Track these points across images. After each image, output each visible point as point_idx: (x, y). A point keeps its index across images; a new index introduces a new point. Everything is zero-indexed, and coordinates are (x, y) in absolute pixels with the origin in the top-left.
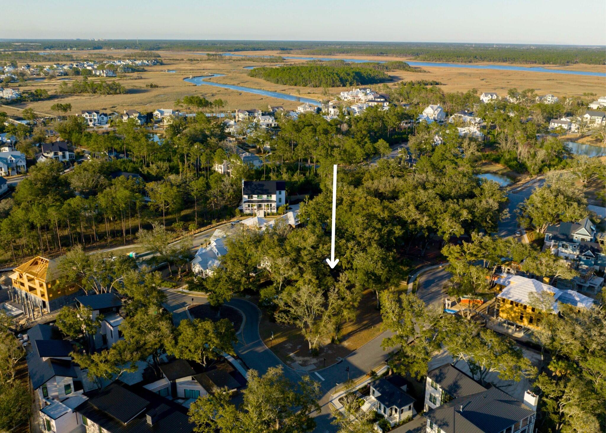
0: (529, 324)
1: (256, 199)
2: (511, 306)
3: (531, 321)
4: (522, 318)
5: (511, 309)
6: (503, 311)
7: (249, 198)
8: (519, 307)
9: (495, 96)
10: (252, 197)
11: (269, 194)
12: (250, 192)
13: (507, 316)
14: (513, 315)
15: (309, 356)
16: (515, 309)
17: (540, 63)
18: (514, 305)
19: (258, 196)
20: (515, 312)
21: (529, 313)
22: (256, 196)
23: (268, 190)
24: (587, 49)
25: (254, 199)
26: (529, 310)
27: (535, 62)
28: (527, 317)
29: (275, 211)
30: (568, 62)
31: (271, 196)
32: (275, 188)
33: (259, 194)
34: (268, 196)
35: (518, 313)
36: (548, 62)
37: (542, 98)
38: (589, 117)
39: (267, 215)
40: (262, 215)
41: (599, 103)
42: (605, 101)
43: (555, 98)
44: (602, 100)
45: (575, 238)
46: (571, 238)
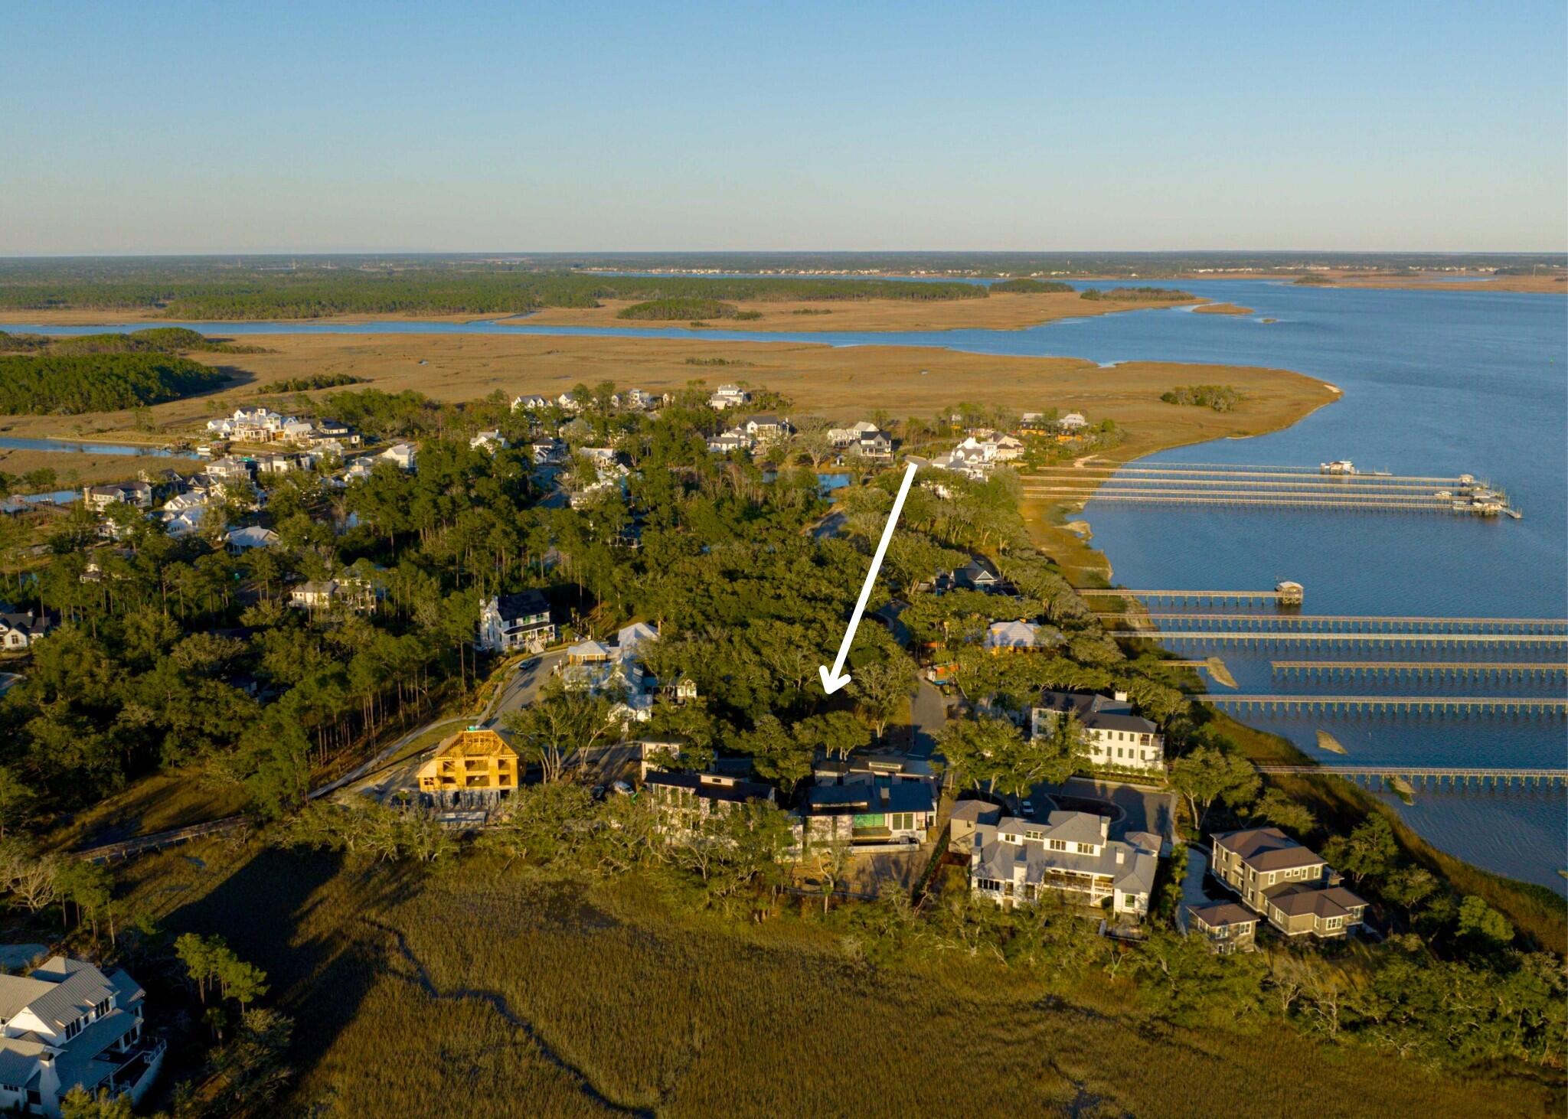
1: (522, 624)
7: (511, 624)
9: (541, 400)
10: (515, 622)
11: (538, 613)
12: (511, 615)
19: (525, 619)
22: (522, 619)
23: (535, 608)
25: (519, 625)
27: (463, 309)
29: (553, 638)
30: (528, 305)
31: (541, 617)
32: (543, 603)
33: (524, 615)
34: (536, 617)
36: (490, 308)
37: (624, 398)
38: (755, 426)
39: (547, 646)
40: (540, 649)
41: (722, 398)
42: (731, 393)
43: (646, 395)
44: (724, 393)
45: (976, 586)
46: (971, 586)
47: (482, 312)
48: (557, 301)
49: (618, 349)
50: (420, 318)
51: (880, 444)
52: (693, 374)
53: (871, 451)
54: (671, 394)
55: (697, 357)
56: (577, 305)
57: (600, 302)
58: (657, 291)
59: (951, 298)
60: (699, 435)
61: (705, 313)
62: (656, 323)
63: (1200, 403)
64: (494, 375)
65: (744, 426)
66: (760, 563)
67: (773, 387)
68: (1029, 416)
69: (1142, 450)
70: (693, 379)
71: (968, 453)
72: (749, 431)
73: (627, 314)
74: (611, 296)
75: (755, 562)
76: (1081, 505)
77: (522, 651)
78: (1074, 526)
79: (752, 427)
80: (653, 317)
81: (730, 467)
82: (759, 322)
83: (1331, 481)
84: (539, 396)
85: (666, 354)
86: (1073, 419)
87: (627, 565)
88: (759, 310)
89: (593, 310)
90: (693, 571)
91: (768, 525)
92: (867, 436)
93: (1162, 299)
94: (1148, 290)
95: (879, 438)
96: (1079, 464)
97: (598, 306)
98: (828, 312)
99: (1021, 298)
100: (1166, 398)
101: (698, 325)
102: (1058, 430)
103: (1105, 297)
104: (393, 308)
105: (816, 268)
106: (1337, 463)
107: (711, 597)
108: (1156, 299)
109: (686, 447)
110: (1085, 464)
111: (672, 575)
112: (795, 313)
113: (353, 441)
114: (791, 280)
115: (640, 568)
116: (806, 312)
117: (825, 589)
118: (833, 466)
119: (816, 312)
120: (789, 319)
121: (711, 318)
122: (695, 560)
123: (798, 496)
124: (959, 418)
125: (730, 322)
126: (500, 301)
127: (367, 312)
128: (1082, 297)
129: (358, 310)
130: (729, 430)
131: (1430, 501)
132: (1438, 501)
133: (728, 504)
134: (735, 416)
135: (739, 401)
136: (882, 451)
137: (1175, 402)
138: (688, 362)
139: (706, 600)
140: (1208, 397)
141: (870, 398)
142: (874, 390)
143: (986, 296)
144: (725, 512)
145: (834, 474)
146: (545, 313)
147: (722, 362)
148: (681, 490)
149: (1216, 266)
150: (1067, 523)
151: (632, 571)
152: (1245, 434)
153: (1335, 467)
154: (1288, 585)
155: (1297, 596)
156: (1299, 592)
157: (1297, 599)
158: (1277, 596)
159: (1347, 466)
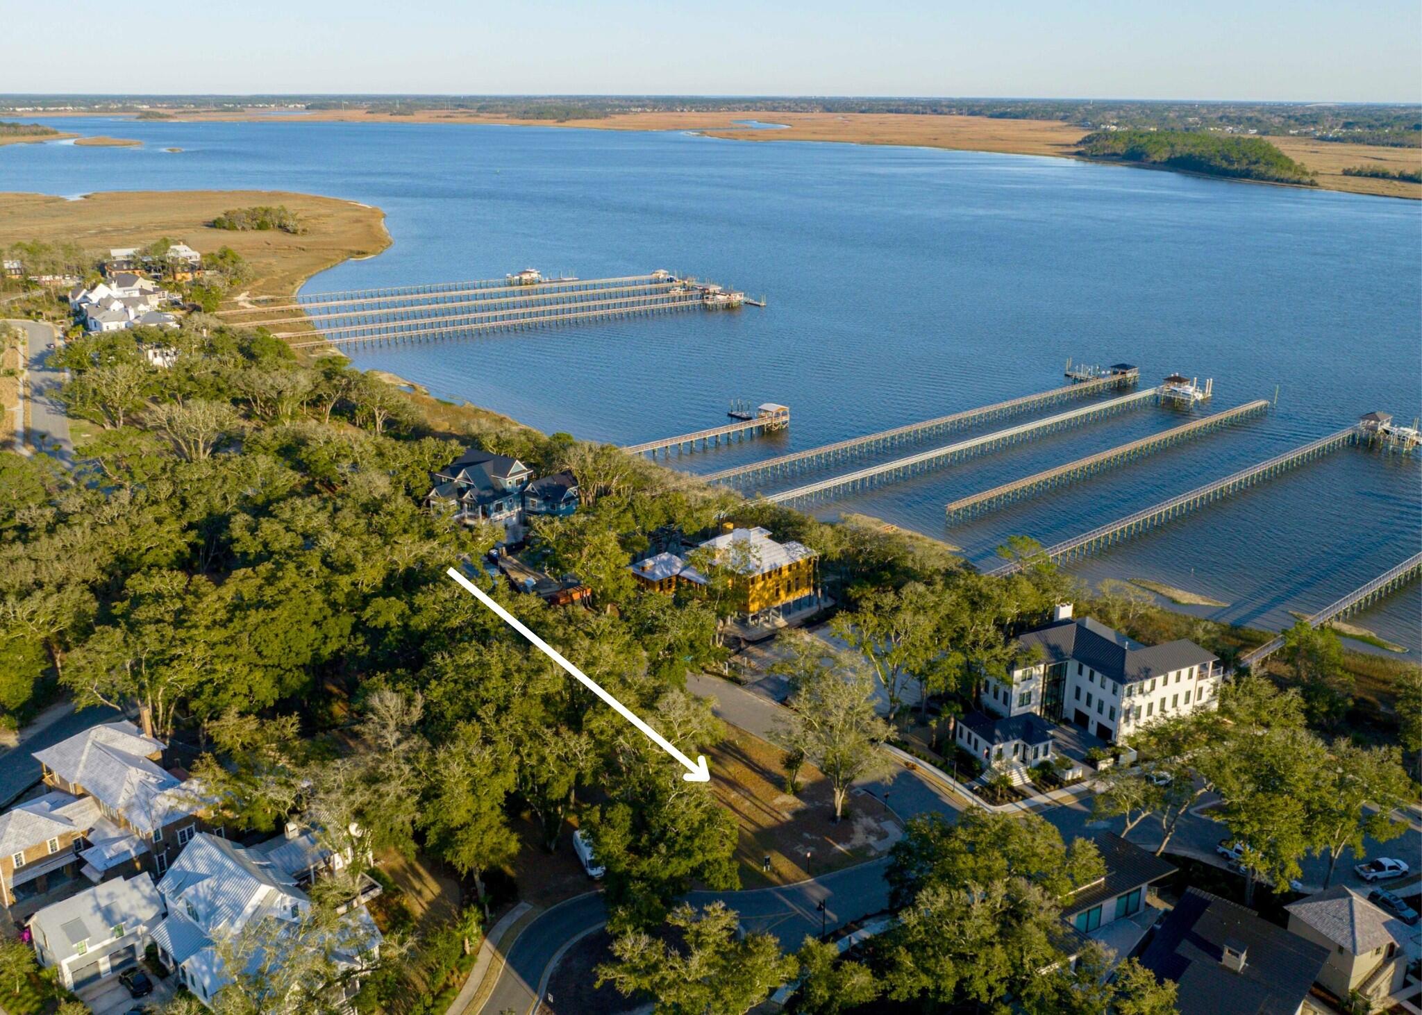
0: (787, 596)
2: (762, 584)
3: (789, 590)
4: (777, 594)
5: (763, 588)
6: (753, 601)
8: (773, 576)
13: (760, 605)
14: (767, 596)
15: (851, 825)
16: (768, 585)
18: (767, 578)
20: (769, 590)
21: (785, 579)
26: (786, 573)
28: (783, 587)
35: (773, 588)
45: (508, 486)
46: (499, 488)
63: (262, 226)
68: (120, 253)
69: (289, 281)
76: (338, 352)
83: (536, 292)
86: (185, 252)
96: (245, 303)
100: (215, 225)
106: (522, 272)
110: (253, 303)
132: (674, 299)
137: (232, 228)
140: (268, 219)
152: (364, 253)
153: (525, 277)
154: (773, 407)
155: (785, 419)
156: (784, 414)
157: (784, 423)
158: (765, 423)
159: (535, 275)
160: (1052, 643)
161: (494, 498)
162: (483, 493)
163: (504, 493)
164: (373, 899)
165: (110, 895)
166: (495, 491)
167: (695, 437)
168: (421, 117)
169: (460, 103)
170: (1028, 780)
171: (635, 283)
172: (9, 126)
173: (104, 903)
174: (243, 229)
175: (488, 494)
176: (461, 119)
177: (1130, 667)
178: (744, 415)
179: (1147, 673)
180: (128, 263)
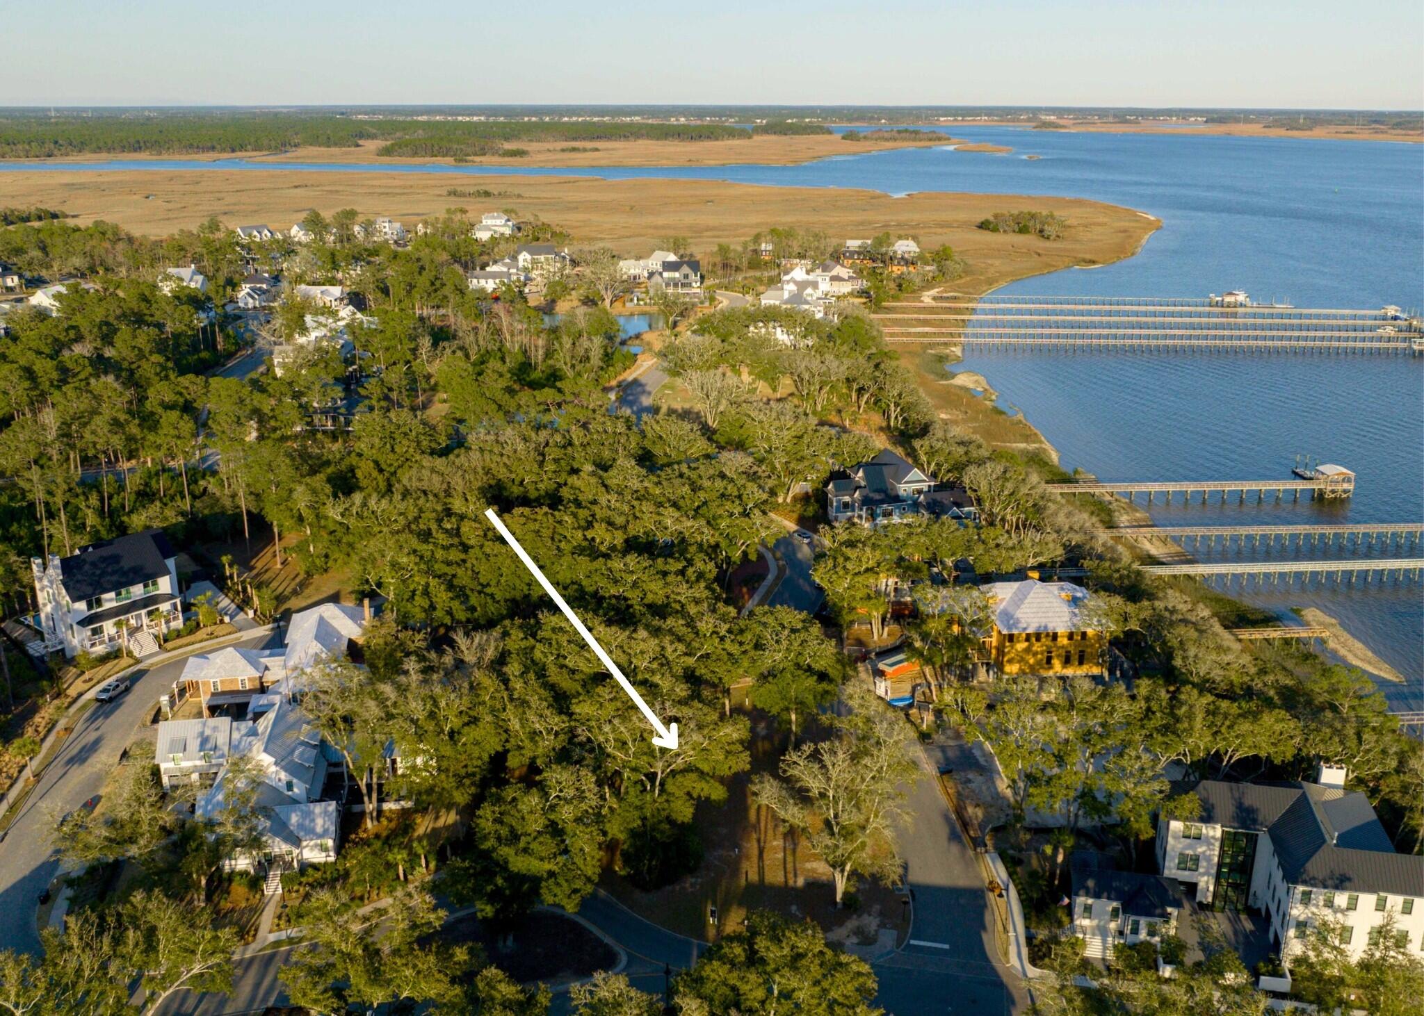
0: (1064, 667)
1: (114, 604)
2: (1025, 644)
3: (1067, 661)
4: (1049, 660)
5: (1027, 650)
6: (1010, 661)
7: (90, 607)
8: (1043, 640)
9: (266, 232)
10: (99, 602)
11: (148, 577)
12: (89, 590)
13: (1020, 669)
14: (1032, 661)
15: (849, 918)
16: (1034, 648)
17: (223, 150)
18: (1033, 639)
19: (118, 594)
20: (1035, 654)
21: (1063, 647)
22: (112, 595)
23: (141, 568)
24: (276, 114)
25: (107, 606)
26: (1063, 641)
27: (213, 148)
28: (1058, 656)
29: (178, 624)
30: (284, 145)
31: (155, 584)
32: (160, 557)
33: (117, 587)
34: (146, 586)
35: (1042, 653)
36: (242, 148)
37: (368, 227)
38: (529, 257)
39: (163, 641)
40: (150, 646)
41: (487, 228)
42: (498, 222)
43: (397, 225)
44: (490, 222)
45: (901, 493)
46: (893, 493)
47: (233, 151)
48: (315, 141)
49: (371, 183)
50: (165, 157)
51: (686, 276)
52: (454, 203)
53: (676, 285)
54: (426, 224)
55: (459, 189)
56: (336, 145)
57: (361, 142)
58: (420, 132)
59: (717, 139)
60: (458, 268)
61: (469, 150)
62: (418, 160)
63: (1023, 230)
64: (226, 209)
65: (514, 259)
66: (550, 467)
67: (545, 218)
68: (853, 244)
69: (990, 282)
70: (453, 208)
71: (802, 285)
72: (521, 264)
73: (387, 152)
74: (372, 137)
75: (541, 464)
76: (957, 351)
77: (115, 654)
78: (962, 380)
79: (524, 258)
80: (415, 154)
81: (498, 308)
82: (526, 159)
83: (1224, 315)
84: (265, 226)
85: (427, 187)
86: (906, 247)
87: (319, 480)
88: (525, 148)
89: (353, 149)
90: (436, 484)
91: (559, 398)
92: (668, 266)
93: (921, 140)
94: (906, 131)
95: (686, 269)
96: (927, 298)
97: (358, 146)
98: (597, 150)
99: (785, 139)
100: (983, 226)
101: (461, 161)
102: (889, 260)
103: (865, 138)
104: (137, 147)
105: (580, 116)
106: (1231, 294)
107: (466, 548)
108: (914, 140)
109: (436, 285)
110: (934, 299)
111: (397, 497)
112: (563, 150)
113: (9, 283)
114: (555, 123)
115: (344, 484)
116: (574, 150)
117: (672, 524)
118: (628, 305)
119: (585, 150)
120: (560, 156)
121: (476, 154)
122: (440, 463)
123: (596, 346)
124: (770, 247)
125: (496, 159)
126: (252, 140)
127: (109, 151)
128: (844, 138)
129: (99, 149)
130: (495, 262)
131: (1372, 339)
132: (1380, 339)
133: (494, 364)
134: (503, 246)
135: (508, 231)
136: (690, 285)
137: (995, 230)
138: (450, 194)
139: (455, 555)
140: (1031, 224)
141: (656, 227)
142: (661, 221)
143: (750, 137)
144: (489, 378)
145: (632, 315)
146: (301, 152)
147: (487, 194)
148: (426, 342)
149: (955, 115)
150: (953, 376)
151: (328, 489)
152: (1094, 262)
153: (1228, 299)
154: (1332, 470)
155: (1346, 486)
156: (1349, 481)
157: (1345, 491)
158: (1316, 487)
159: (1241, 297)
160: (1247, 802)
161: (882, 502)
162: (871, 495)
163: (896, 499)
164: (403, 809)
165: (215, 729)
166: (887, 495)
167: (1209, 487)
168: (1319, 133)
169: (1376, 120)
170: (1110, 955)
171: (1354, 317)
172: (912, 132)
173: (208, 732)
174: (1005, 231)
175: (877, 496)
176: (1364, 136)
177: (1316, 865)
178: (1308, 474)
179: (1341, 882)
180: (859, 253)
